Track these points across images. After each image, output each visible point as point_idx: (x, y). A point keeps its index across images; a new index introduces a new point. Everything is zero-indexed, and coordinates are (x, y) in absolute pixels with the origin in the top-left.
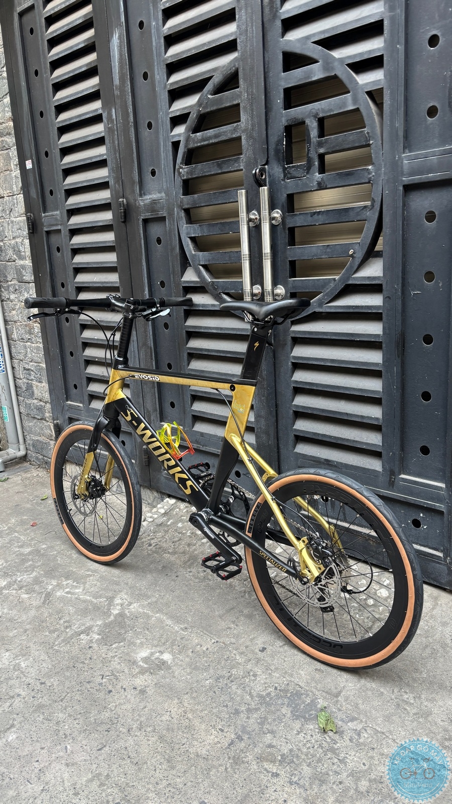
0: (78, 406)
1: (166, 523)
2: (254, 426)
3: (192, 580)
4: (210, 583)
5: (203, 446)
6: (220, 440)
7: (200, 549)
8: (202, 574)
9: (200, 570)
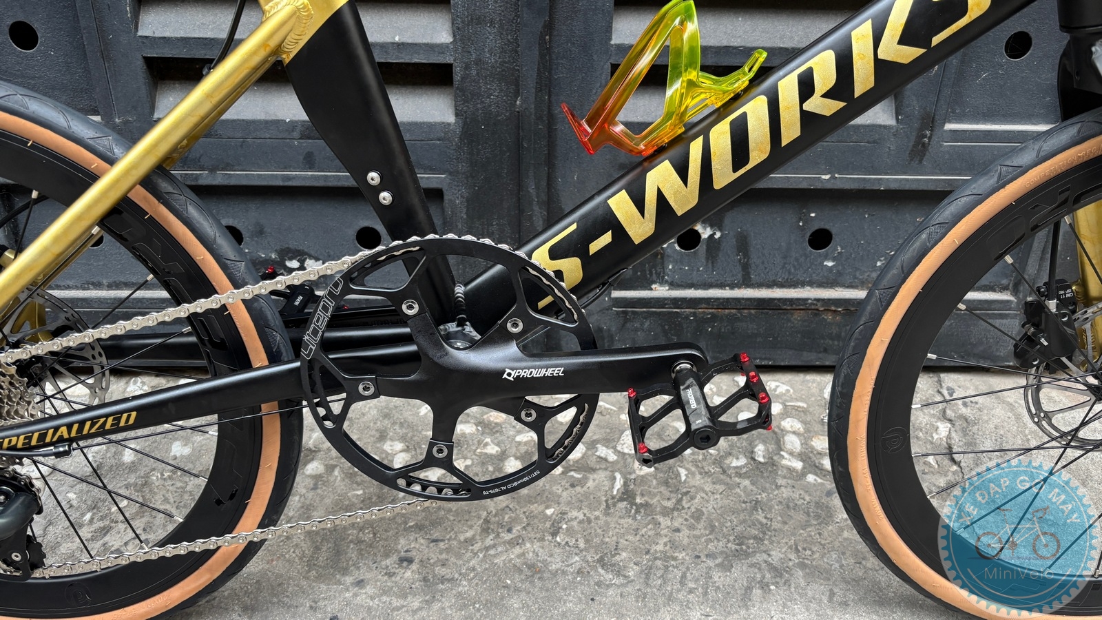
1: (113, 461)
2: (449, 59)
3: (398, 609)
4: (460, 589)
5: (213, 170)
6: (296, 134)
7: (322, 498)
8: (408, 574)
9: (388, 562)
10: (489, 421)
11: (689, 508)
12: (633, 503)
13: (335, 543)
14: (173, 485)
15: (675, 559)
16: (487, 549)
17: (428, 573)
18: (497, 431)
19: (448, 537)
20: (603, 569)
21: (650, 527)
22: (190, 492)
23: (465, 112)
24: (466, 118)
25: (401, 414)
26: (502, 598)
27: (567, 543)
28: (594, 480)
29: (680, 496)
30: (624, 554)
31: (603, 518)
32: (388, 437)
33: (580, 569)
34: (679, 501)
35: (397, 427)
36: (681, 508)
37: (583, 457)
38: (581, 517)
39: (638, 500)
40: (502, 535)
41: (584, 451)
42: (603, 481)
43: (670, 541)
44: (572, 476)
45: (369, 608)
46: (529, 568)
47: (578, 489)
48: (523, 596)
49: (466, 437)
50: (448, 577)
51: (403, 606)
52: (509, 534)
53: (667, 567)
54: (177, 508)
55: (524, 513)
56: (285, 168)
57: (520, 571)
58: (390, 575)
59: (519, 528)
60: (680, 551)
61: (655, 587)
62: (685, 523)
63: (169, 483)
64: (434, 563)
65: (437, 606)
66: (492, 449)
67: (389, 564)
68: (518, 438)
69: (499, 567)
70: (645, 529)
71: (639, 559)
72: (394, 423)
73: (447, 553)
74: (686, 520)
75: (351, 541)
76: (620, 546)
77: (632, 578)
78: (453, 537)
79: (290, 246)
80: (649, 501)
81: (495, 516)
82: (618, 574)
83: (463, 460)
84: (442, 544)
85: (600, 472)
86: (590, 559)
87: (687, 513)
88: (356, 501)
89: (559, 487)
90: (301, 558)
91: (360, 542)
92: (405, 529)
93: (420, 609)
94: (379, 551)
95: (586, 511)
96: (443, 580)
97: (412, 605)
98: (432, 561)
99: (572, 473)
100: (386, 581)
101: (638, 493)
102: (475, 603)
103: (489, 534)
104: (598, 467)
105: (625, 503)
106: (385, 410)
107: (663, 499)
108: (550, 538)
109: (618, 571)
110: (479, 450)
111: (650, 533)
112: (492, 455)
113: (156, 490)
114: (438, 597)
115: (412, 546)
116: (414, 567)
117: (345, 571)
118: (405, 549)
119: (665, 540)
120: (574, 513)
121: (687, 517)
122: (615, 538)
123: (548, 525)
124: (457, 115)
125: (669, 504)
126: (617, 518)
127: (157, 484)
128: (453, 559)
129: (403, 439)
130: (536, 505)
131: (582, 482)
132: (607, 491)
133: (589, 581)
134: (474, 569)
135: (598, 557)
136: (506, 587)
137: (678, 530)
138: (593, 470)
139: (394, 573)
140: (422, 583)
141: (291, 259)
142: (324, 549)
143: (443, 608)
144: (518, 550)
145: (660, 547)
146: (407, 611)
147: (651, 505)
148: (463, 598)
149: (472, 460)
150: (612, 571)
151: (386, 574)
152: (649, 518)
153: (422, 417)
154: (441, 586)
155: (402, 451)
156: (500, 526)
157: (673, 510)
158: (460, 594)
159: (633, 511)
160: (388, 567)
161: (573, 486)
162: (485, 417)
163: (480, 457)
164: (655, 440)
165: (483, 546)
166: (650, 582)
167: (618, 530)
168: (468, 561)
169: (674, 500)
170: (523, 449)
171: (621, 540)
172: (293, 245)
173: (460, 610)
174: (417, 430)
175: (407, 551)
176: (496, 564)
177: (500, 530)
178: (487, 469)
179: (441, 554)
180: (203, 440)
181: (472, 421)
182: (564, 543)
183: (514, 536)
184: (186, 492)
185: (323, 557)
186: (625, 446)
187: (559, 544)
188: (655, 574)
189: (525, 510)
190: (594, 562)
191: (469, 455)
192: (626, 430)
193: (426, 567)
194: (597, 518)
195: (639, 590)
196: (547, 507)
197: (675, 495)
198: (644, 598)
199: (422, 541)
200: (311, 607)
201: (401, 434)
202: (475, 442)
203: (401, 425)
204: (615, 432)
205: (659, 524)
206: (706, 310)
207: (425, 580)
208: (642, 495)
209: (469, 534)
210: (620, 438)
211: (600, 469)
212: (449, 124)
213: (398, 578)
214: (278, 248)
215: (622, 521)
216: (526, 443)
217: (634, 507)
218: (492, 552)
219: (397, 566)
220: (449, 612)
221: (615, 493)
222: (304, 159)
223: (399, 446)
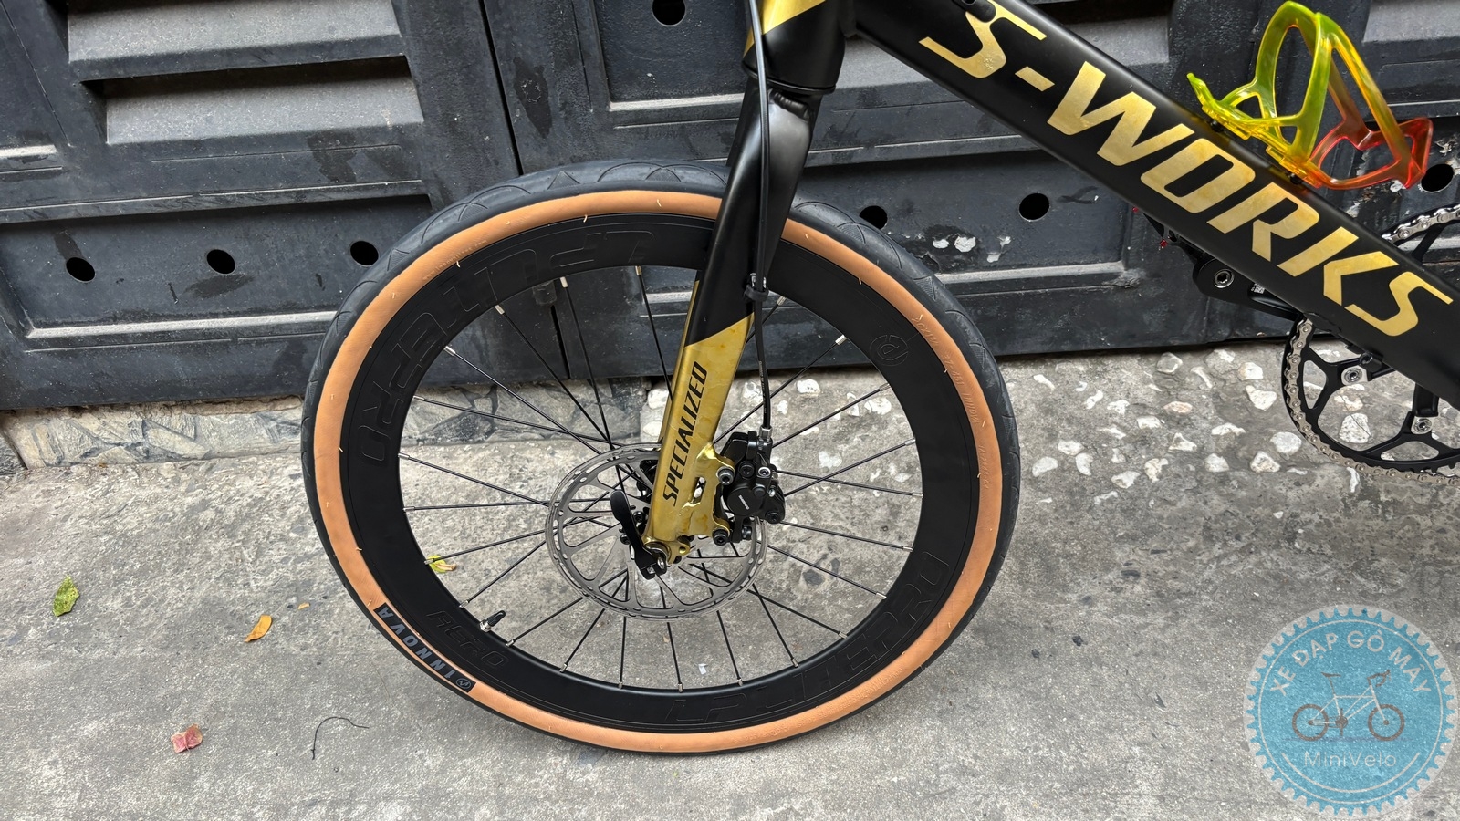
0: (26, 159)
3: (1143, 626)
4: (1204, 603)
5: (869, 145)
8: (1138, 589)
9: (1110, 576)
10: (1172, 412)
11: (1449, 504)
12: (1377, 502)
13: (1040, 557)
14: (837, 500)
15: (1450, 563)
16: (1219, 558)
17: (1160, 587)
18: (1185, 424)
19: (1169, 547)
20: (1362, 577)
21: (1406, 528)
22: (859, 507)
23: (1184, 49)
24: (1184, 57)
25: (1065, 409)
26: (1256, 612)
27: (1309, 549)
28: (1322, 477)
29: (1434, 491)
30: (1384, 561)
31: (1345, 522)
32: (1059, 436)
33: (1335, 578)
34: (1435, 496)
35: (1064, 424)
36: (1438, 504)
37: (1300, 450)
38: (1317, 519)
39: (1383, 498)
40: (1231, 542)
41: (1300, 443)
42: (1334, 478)
43: (1437, 544)
44: (1295, 473)
45: (1111, 627)
46: (1275, 579)
47: (1305, 488)
48: (1279, 608)
49: (1151, 433)
50: (1184, 590)
51: (1148, 624)
52: (1238, 542)
53: (1441, 574)
54: (853, 524)
55: (1248, 517)
56: (955, 136)
57: (1266, 583)
58: (1118, 590)
59: (1247, 534)
60: (1453, 555)
61: (1434, 596)
62: (1450, 522)
63: (831, 498)
64: (1164, 576)
65: (1184, 623)
66: (1188, 446)
67: (1112, 578)
68: (1216, 431)
69: (1239, 578)
70: (1402, 531)
71: (1404, 565)
72: (1060, 420)
73: (1175, 565)
74: (1449, 518)
75: (1059, 555)
76: (1377, 551)
77: (1402, 586)
78: (1175, 546)
79: (941, 224)
80: (1398, 498)
81: (1216, 522)
82: (1383, 582)
83: (1157, 460)
84: (1164, 555)
85: (1326, 466)
86: (1343, 567)
87: (1448, 511)
88: (1048, 511)
89: (1281, 486)
90: (1010, 576)
91: (1068, 556)
92: (1117, 540)
93: (1168, 626)
94: (1096, 565)
95: (1321, 513)
96: (1179, 594)
97: (1156, 622)
98: (1160, 574)
99: (1293, 470)
100: (1115, 598)
101: (1382, 489)
102: (1226, 619)
103: (1214, 543)
104: (1322, 461)
105: (1367, 501)
106: (1044, 405)
107: (1415, 496)
108: (1287, 544)
109: (1382, 579)
110: (1171, 448)
111: (1409, 535)
112: (1188, 452)
113: (819, 505)
114: (1181, 612)
115: (1131, 558)
116: (1143, 581)
117: (1065, 588)
118: (1124, 562)
119: (1432, 542)
120: (1307, 516)
121: (1449, 514)
122: (1367, 542)
123: (1280, 530)
124: (1172, 53)
125: (1424, 501)
126: (1362, 519)
127: (819, 499)
128: (1183, 572)
129: (1077, 437)
130: (1261, 508)
131: (1309, 480)
132: (1341, 489)
133: (1351, 592)
134: (1210, 582)
135: (1352, 564)
136: (1256, 600)
137: (1443, 531)
138: (1318, 465)
139: (1122, 588)
140: (1157, 598)
141: (939, 239)
142: (1031, 564)
143: (1193, 625)
144: (1253, 559)
145: (1426, 551)
146: (1154, 629)
147: (1401, 503)
148: (1211, 614)
149: (1168, 459)
150: (1374, 579)
151: (1112, 589)
152: (1403, 518)
153: (1089, 411)
154: (1179, 601)
155: (1081, 452)
156: (1226, 533)
157: (1430, 507)
158: (1205, 610)
159: (1380, 511)
160: (1111, 582)
161: (1298, 484)
162: (1166, 407)
163: (1175, 455)
164: (1386, 426)
165: (1212, 557)
166: (1426, 591)
167: (1368, 534)
168: (1201, 573)
169: (1429, 496)
170: (1224, 444)
171: (1376, 545)
172: (943, 222)
173: (1212, 626)
174: (1090, 427)
175: (1127, 564)
176: (1235, 575)
177: (1227, 538)
178: (1188, 468)
179: (1168, 566)
180: (850, 448)
181: (1151, 413)
182: (1305, 550)
183: (1244, 544)
184: (855, 507)
185: (1033, 574)
186: (1350, 435)
187: (1300, 551)
188: (1430, 582)
189: (1249, 514)
190: (1348, 569)
191: (1162, 453)
192: (1346, 416)
193: (1156, 581)
194: (1338, 520)
195: (1416, 599)
196: (1275, 510)
197: (1428, 490)
198: (1425, 609)
199: (1140, 553)
200: (1046, 628)
201: (1072, 432)
202: (1164, 438)
203: (1069, 422)
204: (1332, 418)
205: (1418, 524)
206: (1448, 263)
207: (1159, 594)
208: (1388, 492)
209: (1191, 543)
210: (1341, 425)
211: (1325, 463)
212: (1161, 66)
213: (1128, 594)
214: (927, 226)
215: (1370, 523)
216: (1226, 437)
217: (1380, 506)
218: (1225, 562)
219: (1122, 581)
220: (1201, 628)
221: (1353, 490)
222: (980, 122)
223: (1076, 447)
